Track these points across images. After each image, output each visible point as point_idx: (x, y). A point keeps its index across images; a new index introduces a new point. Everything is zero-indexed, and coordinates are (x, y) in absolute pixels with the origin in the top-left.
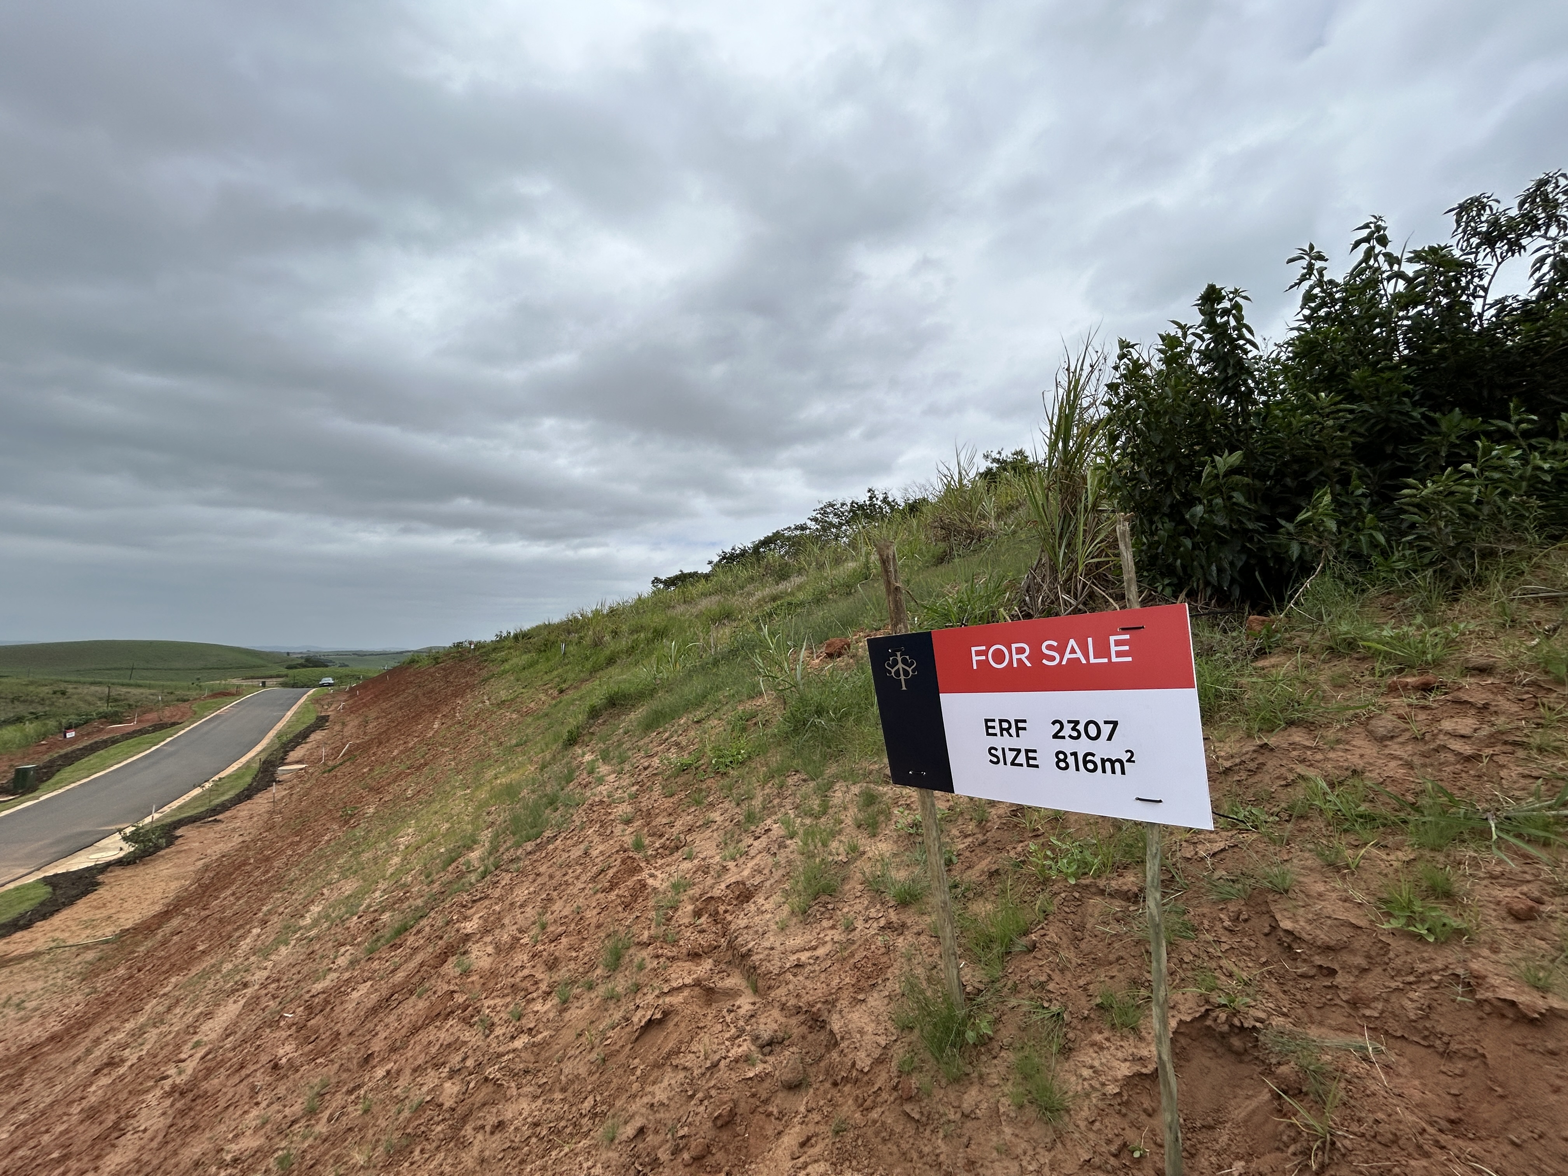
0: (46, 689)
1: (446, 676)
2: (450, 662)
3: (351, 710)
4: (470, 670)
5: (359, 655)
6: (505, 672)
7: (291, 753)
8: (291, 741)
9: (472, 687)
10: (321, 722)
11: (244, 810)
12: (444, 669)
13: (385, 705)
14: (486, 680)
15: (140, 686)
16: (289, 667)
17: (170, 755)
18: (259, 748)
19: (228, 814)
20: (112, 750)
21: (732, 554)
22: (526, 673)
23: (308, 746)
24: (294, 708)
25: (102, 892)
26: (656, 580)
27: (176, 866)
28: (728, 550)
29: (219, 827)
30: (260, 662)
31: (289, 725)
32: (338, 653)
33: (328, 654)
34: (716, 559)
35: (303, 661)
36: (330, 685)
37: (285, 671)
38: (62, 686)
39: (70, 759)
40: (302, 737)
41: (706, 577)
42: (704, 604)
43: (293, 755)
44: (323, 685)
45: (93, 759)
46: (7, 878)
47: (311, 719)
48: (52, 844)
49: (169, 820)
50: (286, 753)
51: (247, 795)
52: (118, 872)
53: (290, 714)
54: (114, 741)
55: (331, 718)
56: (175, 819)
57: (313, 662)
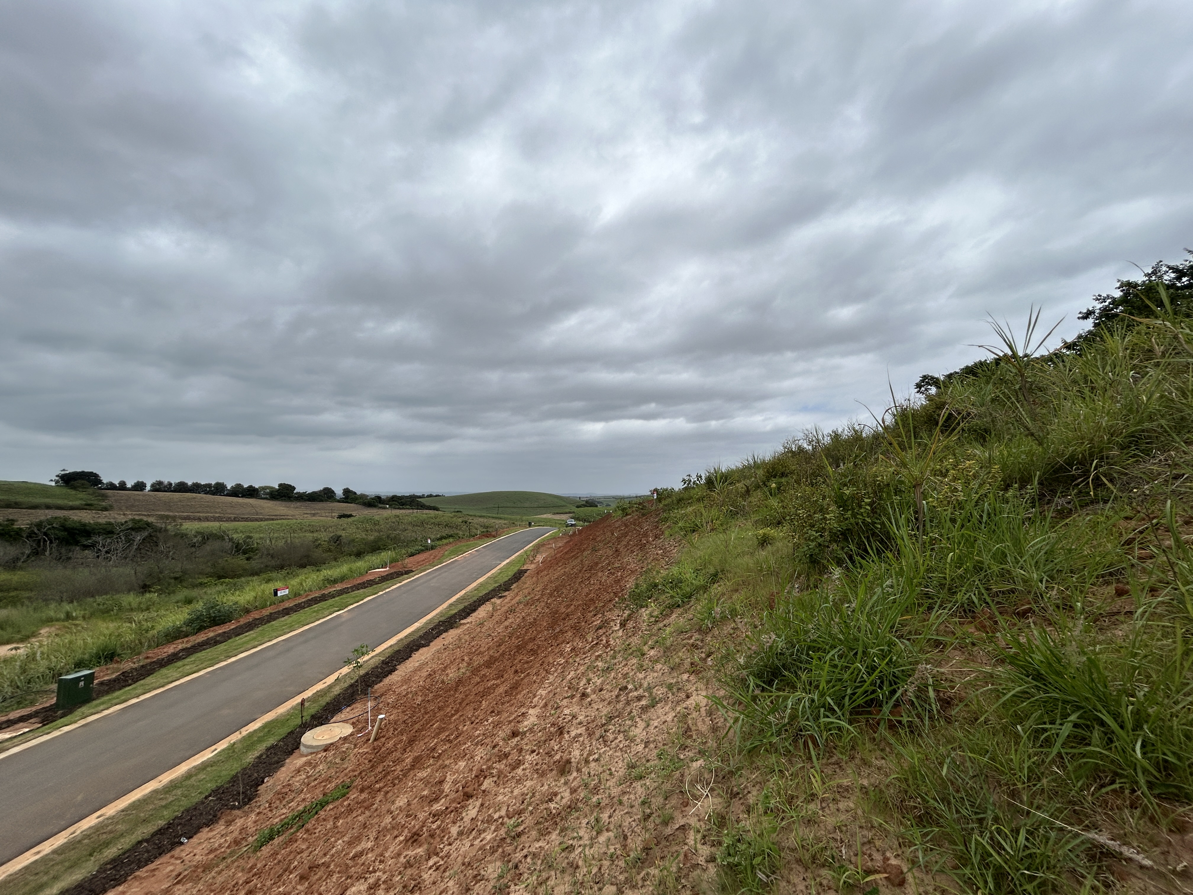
16: (578, 507)
32: (605, 497)
57: (590, 503)
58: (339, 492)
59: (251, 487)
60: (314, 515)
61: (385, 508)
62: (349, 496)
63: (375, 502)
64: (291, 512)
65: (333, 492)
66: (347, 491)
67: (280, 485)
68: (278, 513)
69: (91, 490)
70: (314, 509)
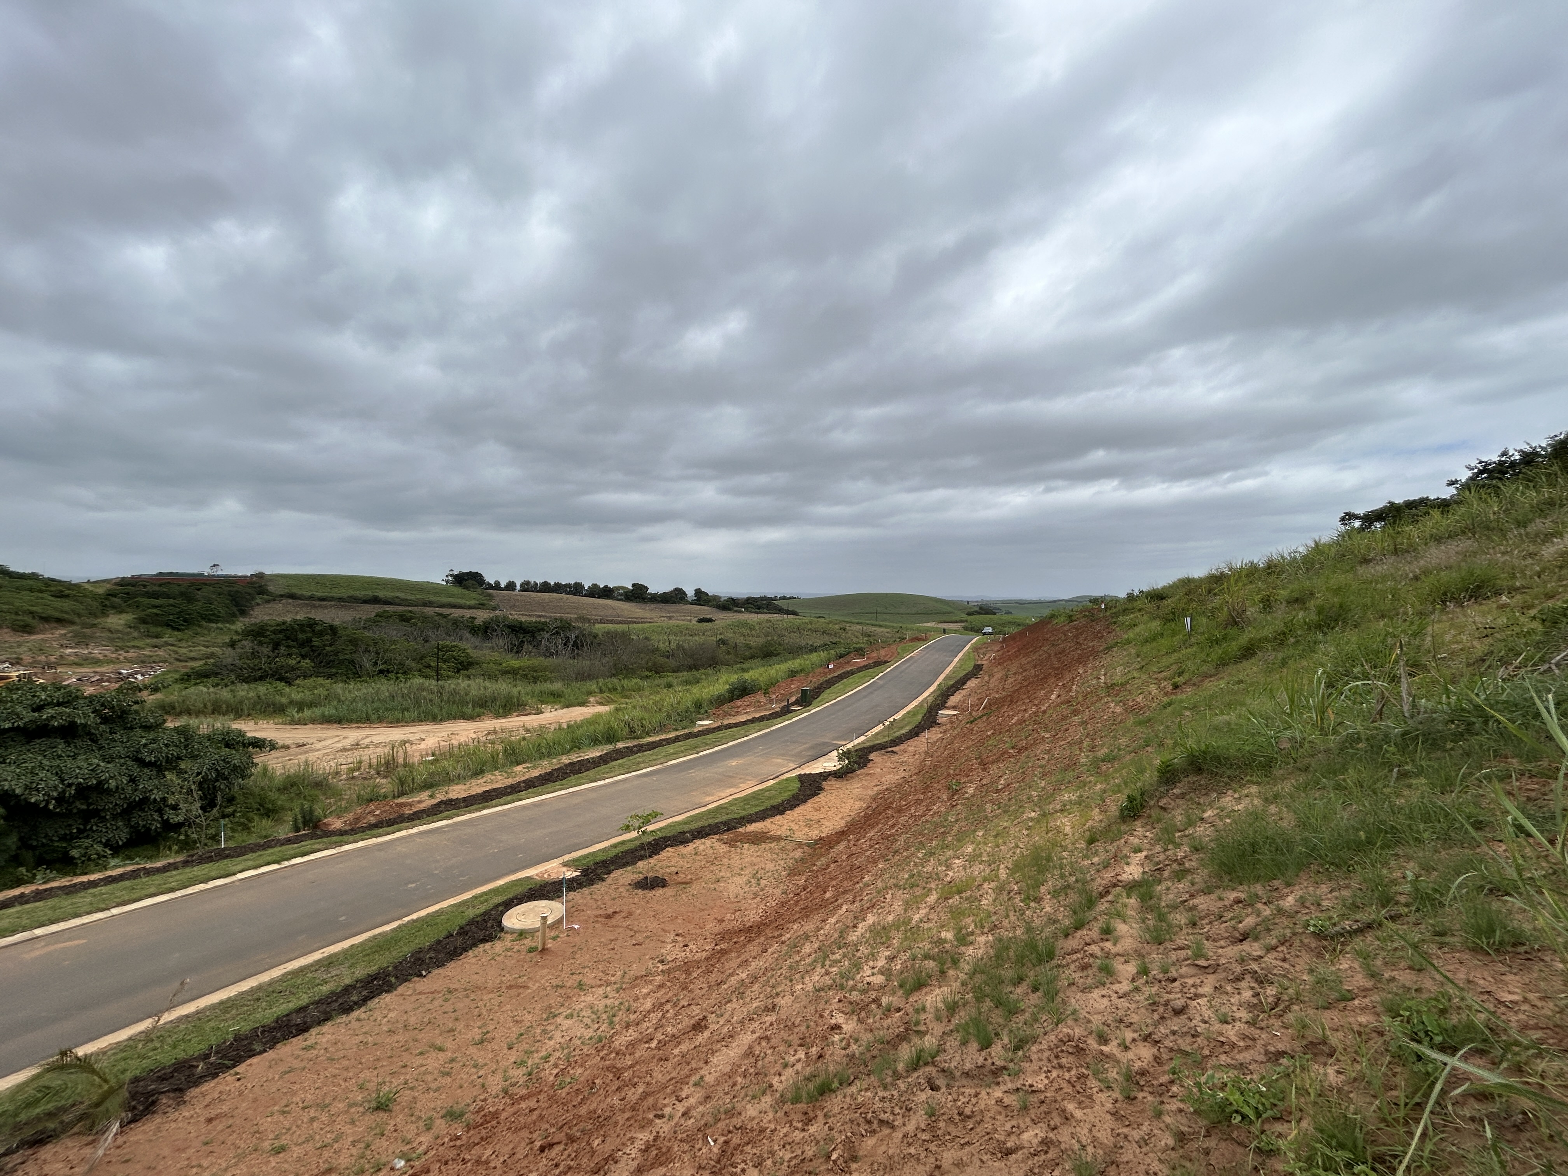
0: (837, 627)
1: (1076, 637)
2: (1083, 621)
3: (999, 662)
4: (1099, 632)
5: (1021, 604)
6: (1128, 642)
7: (952, 698)
8: (953, 686)
9: (1095, 654)
10: (978, 668)
11: (911, 746)
12: (1077, 629)
13: (1024, 661)
14: (1109, 649)
15: (880, 626)
16: (969, 614)
17: (882, 686)
18: (931, 689)
19: (902, 747)
20: (851, 679)
21: (1501, 464)
22: (1147, 648)
23: (963, 692)
24: (960, 655)
25: (822, 798)
26: (1348, 517)
27: (863, 787)
28: (1494, 457)
29: (895, 758)
30: (950, 609)
31: (953, 671)
32: (1004, 602)
33: (996, 602)
34: (1464, 475)
35: (977, 609)
36: (990, 634)
37: (965, 617)
38: (843, 625)
39: (830, 683)
40: (959, 684)
41: (1443, 505)
42: (1435, 555)
43: (953, 700)
44: (984, 634)
45: (839, 686)
46: (785, 770)
47: (969, 667)
48: (812, 748)
49: (868, 744)
50: (947, 697)
51: (915, 733)
52: (833, 782)
53: (956, 660)
54: (852, 673)
55: (985, 667)
56: (871, 744)
57: (985, 609)
58: (690, 593)
59: (606, 587)
60: (670, 618)
61: (741, 612)
62: (701, 597)
63: (730, 605)
64: (648, 615)
65: (684, 593)
66: (698, 592)
67: (633, 585)
68: (637, 615)
69: (479, 590)
70: (669, 612)
